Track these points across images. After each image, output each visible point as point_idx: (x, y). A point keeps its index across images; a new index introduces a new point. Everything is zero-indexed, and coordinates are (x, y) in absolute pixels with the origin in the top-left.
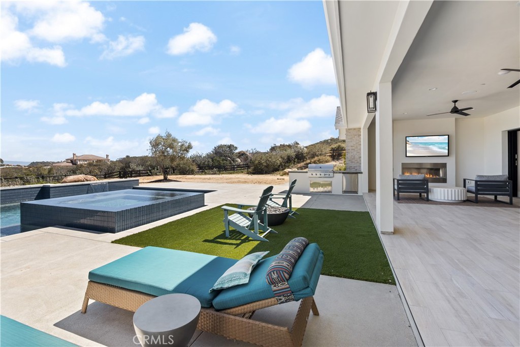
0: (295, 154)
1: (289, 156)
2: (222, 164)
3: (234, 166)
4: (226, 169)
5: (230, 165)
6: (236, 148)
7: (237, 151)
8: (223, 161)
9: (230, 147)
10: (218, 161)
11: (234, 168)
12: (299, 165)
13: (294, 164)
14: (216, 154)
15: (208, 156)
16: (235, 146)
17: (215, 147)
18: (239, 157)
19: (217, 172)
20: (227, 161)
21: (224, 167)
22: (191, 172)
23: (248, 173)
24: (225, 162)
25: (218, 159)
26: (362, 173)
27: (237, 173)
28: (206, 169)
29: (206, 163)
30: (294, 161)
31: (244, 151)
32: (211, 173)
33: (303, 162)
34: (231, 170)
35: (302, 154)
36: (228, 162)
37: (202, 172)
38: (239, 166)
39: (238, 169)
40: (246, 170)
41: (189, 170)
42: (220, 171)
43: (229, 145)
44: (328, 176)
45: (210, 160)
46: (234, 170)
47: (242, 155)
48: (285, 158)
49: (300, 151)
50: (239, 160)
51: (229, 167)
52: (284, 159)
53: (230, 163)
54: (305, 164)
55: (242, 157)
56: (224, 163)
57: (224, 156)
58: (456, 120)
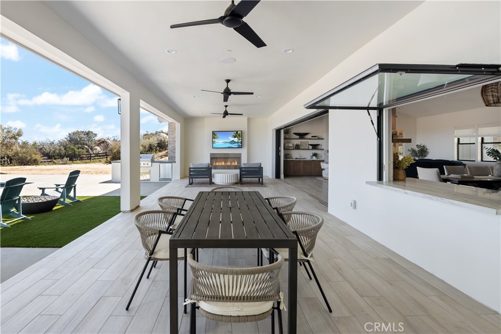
0: (157, 142)
1: (150, 145)
2: (77, 153)
3: (91, 154)
4: (82, 159)
5: (86, 153)
6: (96, 135)
7: (97, 138)
8: (78, 149)
9: (88, 133)
10: (72, 149)
11: (91, 157)
12: (160, 154)
13: (156, 152)
14: (70, 141)
15: (61, 144)
16: (94, 132)
17: (69, 134)
18: (99, 145)
19: (68, 162)
20: (83, 149)
21: (80, 155)
22: (35, 162)
23: (106, 163)
24: (81, 150)
25: (72, 147)
26: (175, 162)
27: (93, 162)
28: (55, 159)
29: (57, 151)
30: (156, 150)
31: (105, 138)
32: (61, 162)
33: (165, 150)
34: (88, 159)
35: (164, 142)
36: (84, 151)
37: (51, 162)
38: (97, 155)
39: (96, 158)
40: (105, 159)
41: (30, 160)
43: (87, 131)
44: (146, 165)
45: (63, 148)
46: (90, 159)
47: (102, 142)
48: (147, 147)
49: (163, 139)
50: (98, 148)
51: (85, 156)
52: (145, 147)
53: (88, 151)
54: (166, 153)
55: (102, 145)
56: (79, 152)
57: (81, 144)
58: (248, 119)
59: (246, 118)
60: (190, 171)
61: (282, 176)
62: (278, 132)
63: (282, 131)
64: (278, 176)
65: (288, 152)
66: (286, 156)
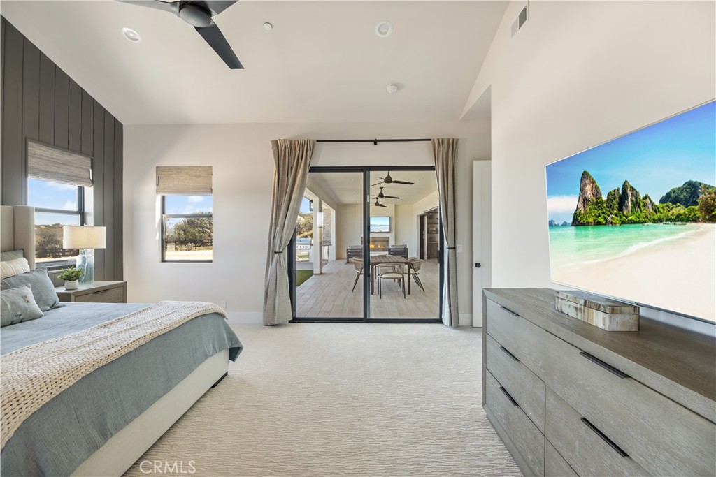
2: (198, 238)
4: (204, 244)
8: (199, 233)
10: (193, 233)
14: (189, 223)
15: (178, 226)
19: (192, 248)
20: (205, 233)
21: (201, 241)
24: (202, 234)
25: (192, 230)
26: (331, 245)
28: (177, 244)
29: (176, 236)
32: (184, 248)
36: (206, 235)
42: (196, 247)
43: (207, 212)
44: (306, 248)
45: (182, 232)
51: (208, 241)
53: (210, 236)
56: (200, 237)
57: (201, 227)
58: (396, 206)
59: (394, 205)
60: (348, 252)
61: (426, 257)
62: (422, 217)
63: (426, 217)
64: (422, 257)
65: (431, 236)
66: (429, 239)
